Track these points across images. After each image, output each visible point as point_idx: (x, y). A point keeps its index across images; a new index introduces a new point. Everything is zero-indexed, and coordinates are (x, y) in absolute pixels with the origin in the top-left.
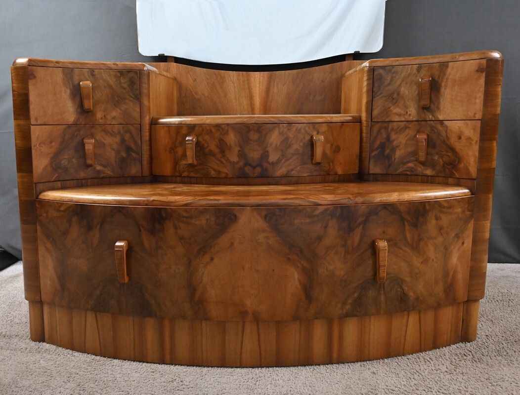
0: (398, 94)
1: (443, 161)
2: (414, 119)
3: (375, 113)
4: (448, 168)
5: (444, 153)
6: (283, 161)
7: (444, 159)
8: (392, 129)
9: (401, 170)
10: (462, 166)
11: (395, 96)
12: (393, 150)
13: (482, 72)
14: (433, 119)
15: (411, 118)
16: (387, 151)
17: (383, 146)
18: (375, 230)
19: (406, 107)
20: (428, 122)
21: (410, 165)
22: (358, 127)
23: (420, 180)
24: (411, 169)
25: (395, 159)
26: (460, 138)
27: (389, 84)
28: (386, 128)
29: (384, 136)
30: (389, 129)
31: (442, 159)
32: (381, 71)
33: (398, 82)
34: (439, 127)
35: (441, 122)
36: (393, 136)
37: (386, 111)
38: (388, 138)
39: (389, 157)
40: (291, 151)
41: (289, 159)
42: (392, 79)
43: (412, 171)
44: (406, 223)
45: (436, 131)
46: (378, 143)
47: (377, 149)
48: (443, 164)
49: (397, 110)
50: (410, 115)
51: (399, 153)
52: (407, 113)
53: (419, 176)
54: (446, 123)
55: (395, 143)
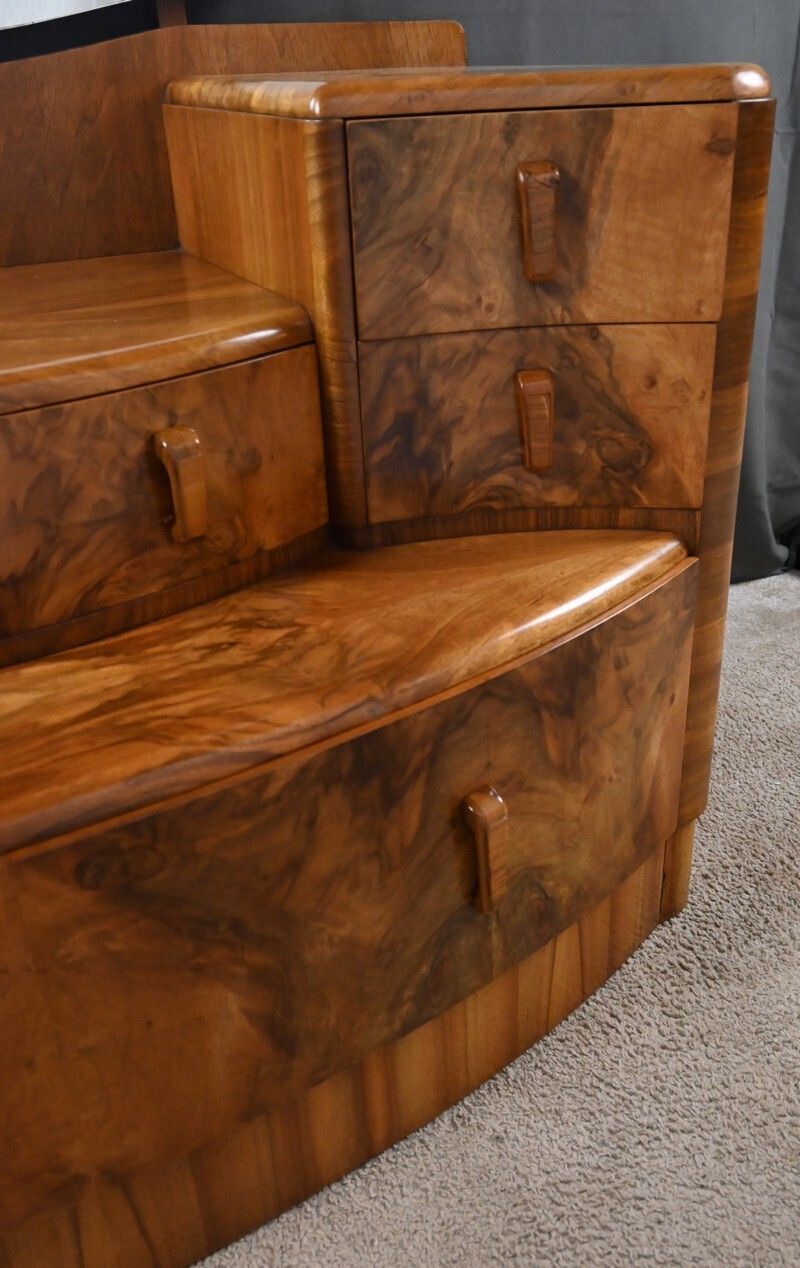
0: (445, 232)
1: (602, 458)
2: (506, 323)
3: (369, 307)
4: (618, 481)
5: (604, 432)
6: (54, 562)
7: (604, 450)
8: (434, 364)
9: (471, 498)
10: (658, 471)
11: (433, 238)
12: (443, 435)
13: (723, 154)
14: (568, 320)
15: (495, 318)
16: (423, 442)
17: (406, 426)
18: (462, 771)
19: (475, 280)
20: (551, 330)
21: (502, 478)
22: (309, 363)
23: (532, 523)
24: (504, 493)
25: (450, 465)
26: (652, 383)
27: (410, 192)
28: (411, 361)
29: (409, 389)
30: (424, 362)
31: (599, 452)
32: (375, 139)
33: (441, 186)
34: (585, 346)
35: (593, 330)
36: (439, 388)
37: (408, 297)
38: (421, 396)
39: (429, 461)
40: (80, 515)
41: (78, 548)
42: (416, 178)
43: (506, 498)
44: (545, 715)
45: (577, 361)
46: (388, 417)
47: (386, 439)
48: (603, 468)
49: (442, 292)
50: (490, 308)
51: (462, 446)
52: (479, 300)
53: (524, 508)
54: (606, 331)
55: (447, 412)
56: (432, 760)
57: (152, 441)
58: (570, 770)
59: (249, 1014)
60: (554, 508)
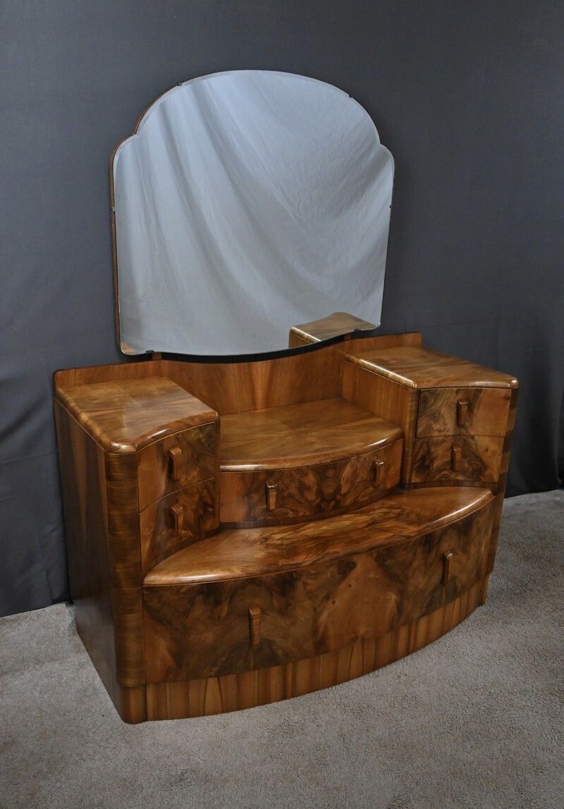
0: (439, 414)
1: (472, 468)
2: (452, 434)
3: (420, 430)
4: (476, 474)
5: (474, 462)
6: (352, 490)
7: (473, 466)
8: (433, 444)
9: (437, 477)
10: (486, 473)
11: (436, 415)
12: (432, 461)
13: (508, 400)
14: (467, 434)
15: (449, 433)
16: (427, 463)
17: (423, 458)
19: (445, 424)
20: (462, 436)
21: (445, 472)
22: (402, 442)
23: (452, 484)
24: (445, 476)
25: (433, 468)
26: (487, 450)
27: (433, 404)
28: (427, 443)
29: (426, 449)
30: (430, 443)
32: (426, 394)
33: (440, 403)
34: (470, 440)
35: (473, 437)
36: (433, 450)
37: (429, 428)
38: (428, 452)
39: (428, 468)
41: (356, 488)
42: (434, 402)
43: (446, 478)
44: (462, 534)
45: (468, 444)
46: (419, 457)
47: (419, 461)
48: (472, 471)
49: (436, 427)
50: (448, 431)
51: (437, 464)
52: (446, 429)
53: (451, 481)
54: (476, 437)
55: (434, 455)
56: (439, 541)
57: (374, 463)
58: (465, 550)
59: (396, 601)
60: (458, 481)
